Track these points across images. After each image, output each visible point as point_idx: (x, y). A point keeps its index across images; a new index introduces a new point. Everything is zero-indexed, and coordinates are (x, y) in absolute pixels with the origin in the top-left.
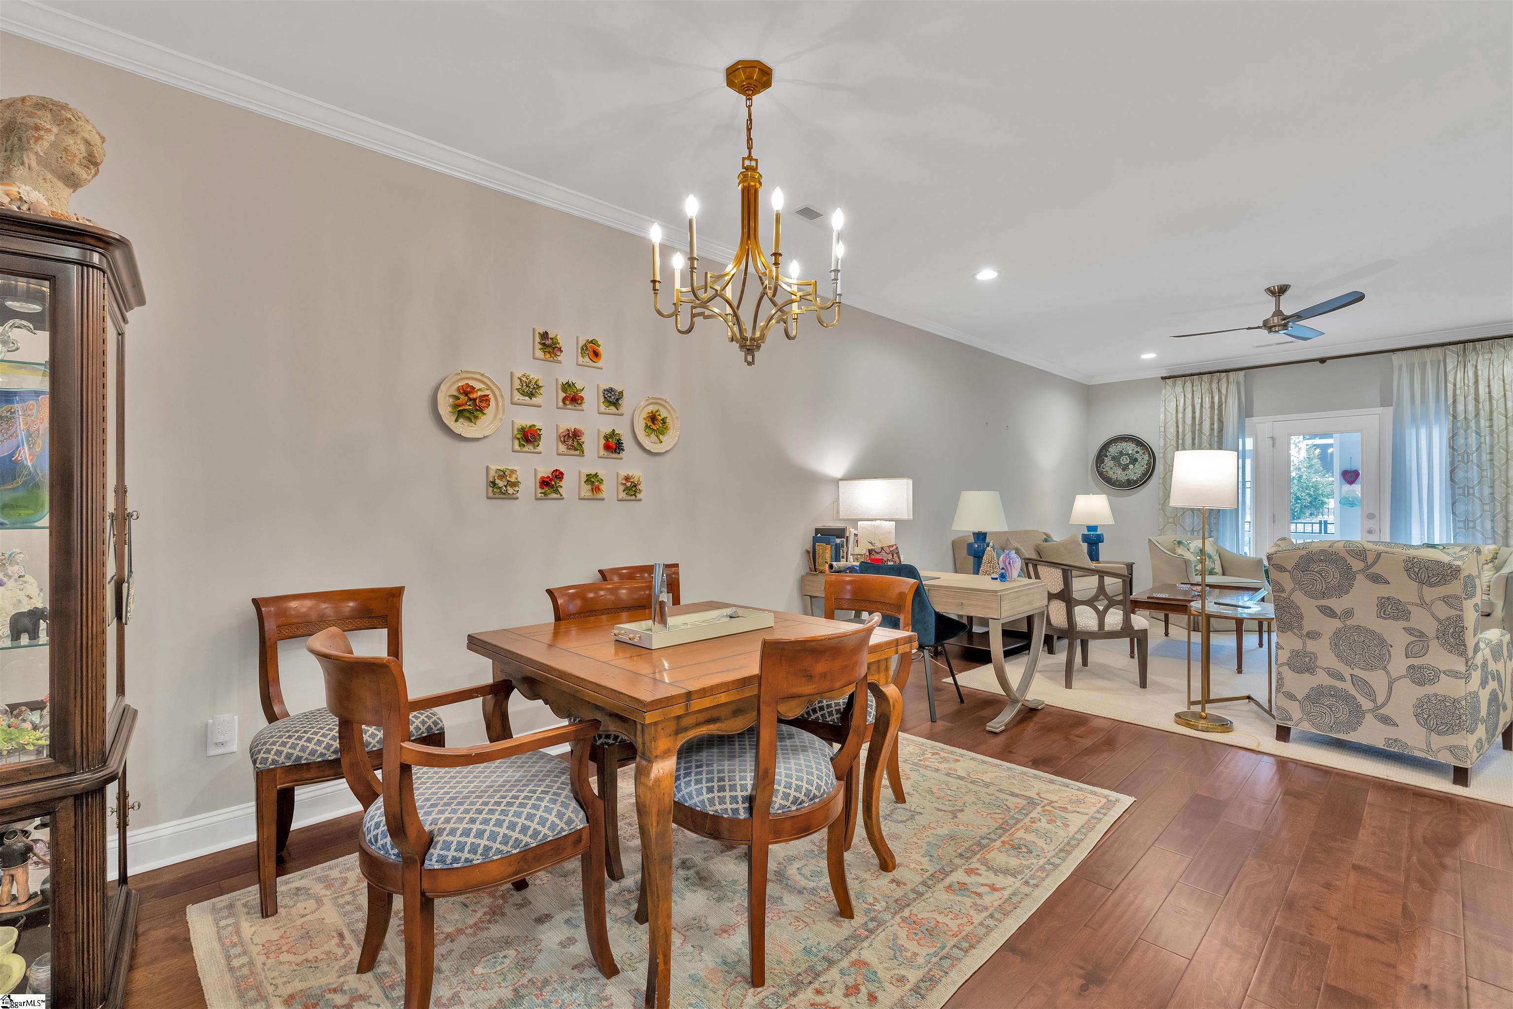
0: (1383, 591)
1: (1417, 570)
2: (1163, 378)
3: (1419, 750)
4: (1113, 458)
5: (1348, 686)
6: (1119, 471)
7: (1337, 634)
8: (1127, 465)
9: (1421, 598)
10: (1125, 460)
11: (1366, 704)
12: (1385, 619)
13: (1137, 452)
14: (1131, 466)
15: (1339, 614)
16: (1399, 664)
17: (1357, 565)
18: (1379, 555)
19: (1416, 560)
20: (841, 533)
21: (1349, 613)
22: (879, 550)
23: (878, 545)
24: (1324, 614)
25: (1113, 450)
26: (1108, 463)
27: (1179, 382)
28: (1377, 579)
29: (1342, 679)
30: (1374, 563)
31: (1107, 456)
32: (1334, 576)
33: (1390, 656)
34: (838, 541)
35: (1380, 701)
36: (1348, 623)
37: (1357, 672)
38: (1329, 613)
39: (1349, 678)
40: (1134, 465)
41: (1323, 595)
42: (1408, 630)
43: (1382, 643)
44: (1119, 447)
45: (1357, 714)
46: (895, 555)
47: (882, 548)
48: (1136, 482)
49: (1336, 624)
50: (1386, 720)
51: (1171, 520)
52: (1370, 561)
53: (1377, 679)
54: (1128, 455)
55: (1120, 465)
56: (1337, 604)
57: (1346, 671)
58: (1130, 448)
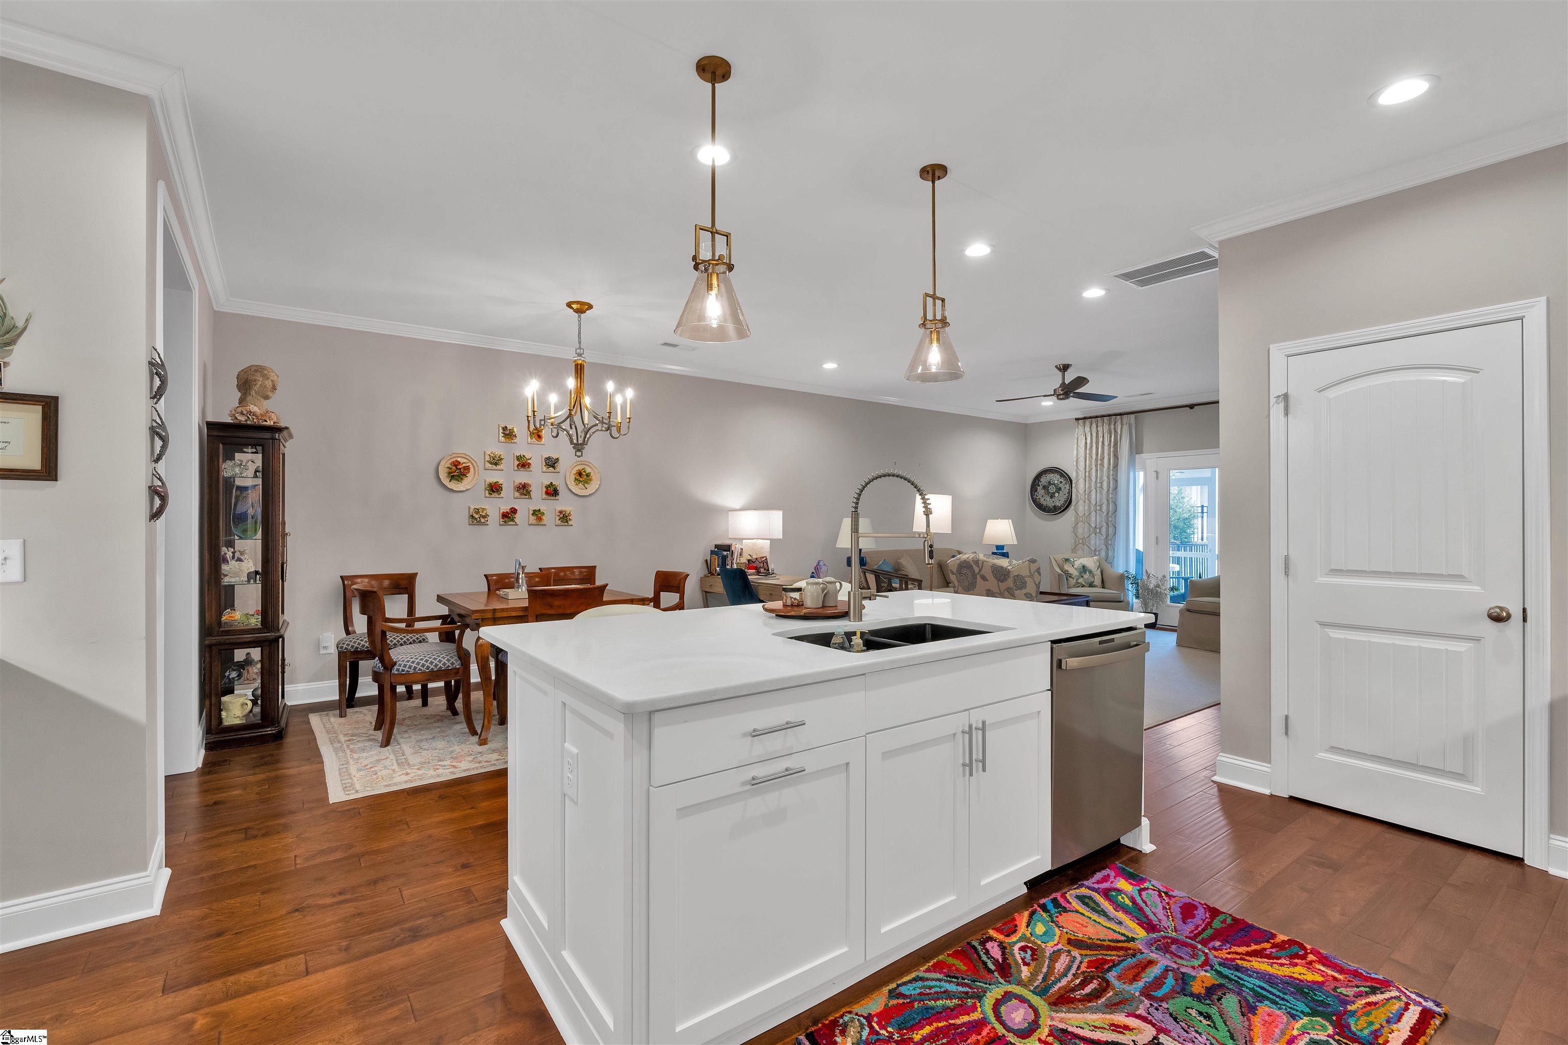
2: (1077, 419)
4: (1044, 487)
6: (1048, 499)
8: (1054, 493)
10: (1052, 489)
13: (1061, 482)
14: (1057, 495)
20: (728, 548)
22: (754, 561)
25: (1044, 480)
26: (1040, 491)
27: (1088, 422)
31: (1039, 486)
34: (725, 553)
40: (1059, 493)
44: (1048, 477)
46: (765, 564)
48: (1060, 508)
51: (1081, 541)
54: (1054, 484)
55: (1048, 493)
58: (1055, 478)
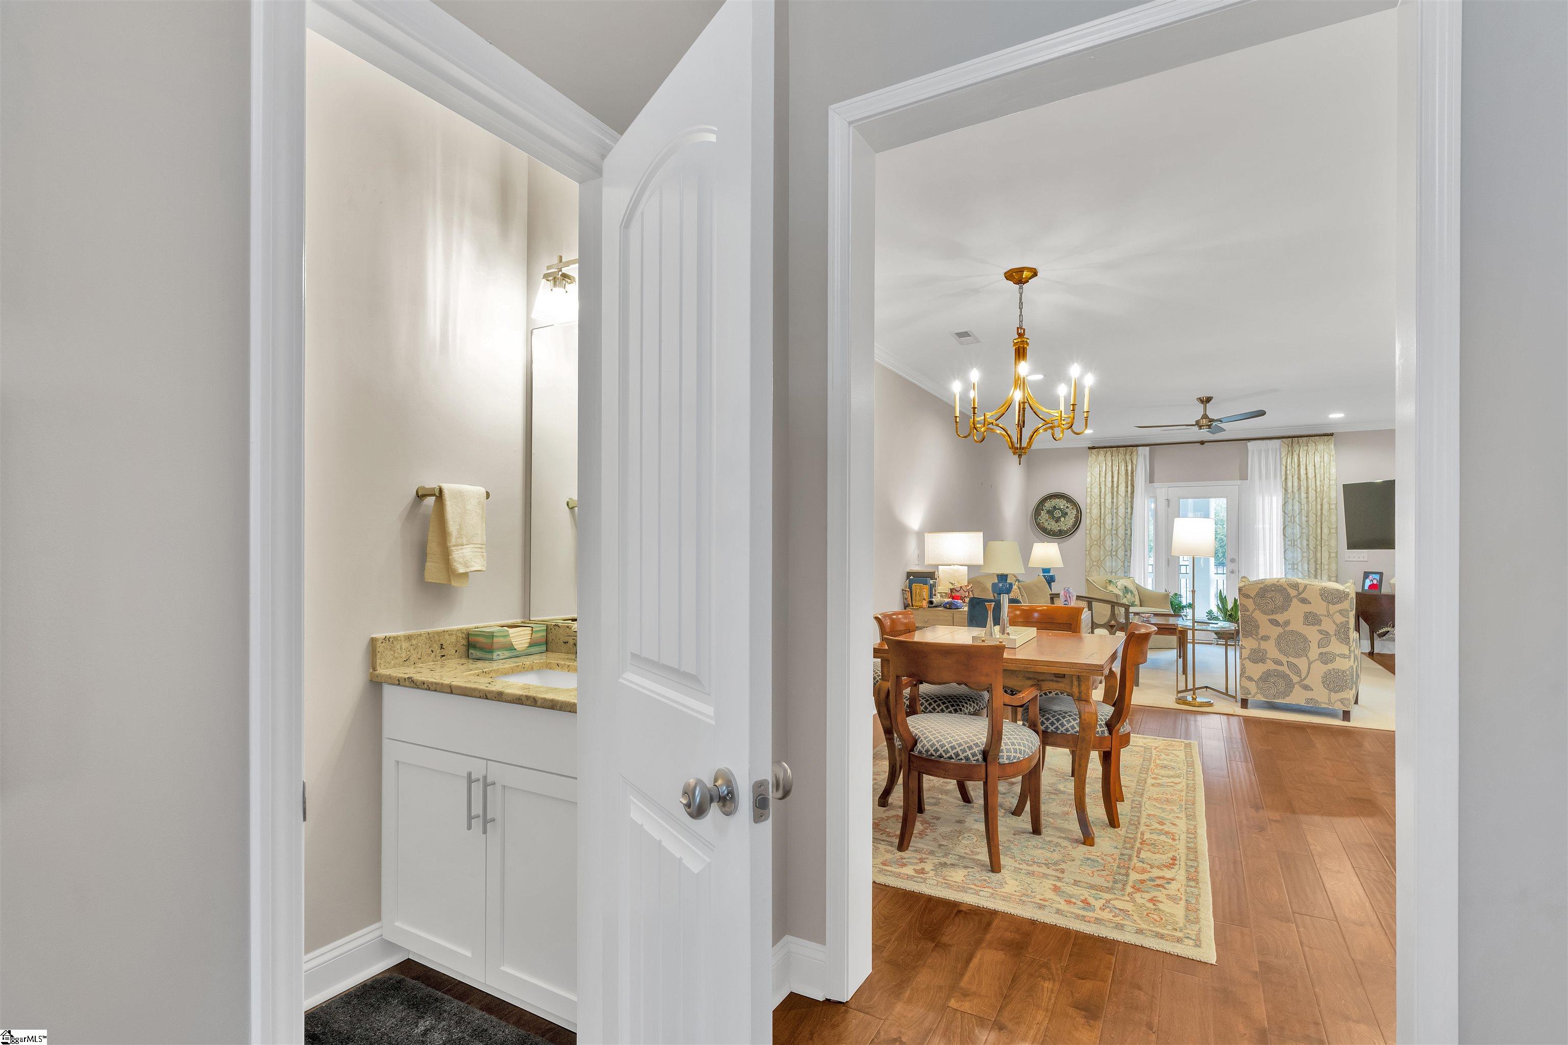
0: (1307, 608)
1: (1326, 595)
2: (1089, 448)
3: (1324, 703)
4: (1048, 512)
5: (1285, 669)
6: (1053, 523)
7: (1280, 637)
8: (1060, 518)
9: (1328, 611)
10: (1057, 514)
11: (1295, 679)
12: (1307, 625)
13: (1067, 507)
14: (1062, 519)
15: (1281, 624)
16: (1314, 652)
17: (1293, 593)
18: (1306, 587)
19: (1326, 589)
20: (931, 575)
21: (1287, 623)
22: (958, 589)
23: (957, 586)
24: (1272, 624)
25: (1048, 505)
26: (1044, 515)
27: (1102, 452)
28: (1304, 601)
29: (1281, 664)
30: (1303, 591)
31: (1043, 510)
32: (1279, 600)
33: (1309, 648)
34: (931, 582)
35: (1303, 677)
36: (1286, 629)
37: (1291, 659)
38: (1275, 623)
39: (1285, 664)
40: (1065, 518)
41: (1273, 612)
42: (1320, 631)
43: (1306, 640)
44: (1053, 502)
45: (1290, 685)
46: (970, 593)
47: (961, 587)
48: (1066, 532)
49: (1279, 630)
50: (1307, 688)
51: (1095, 563)
52: (1301, 590)
53: (1302, 663)
54: (1060, 509)
55: (1053, 517)
56: (1280, 618)
57: (1284, 659)
58: (1062, 504)
